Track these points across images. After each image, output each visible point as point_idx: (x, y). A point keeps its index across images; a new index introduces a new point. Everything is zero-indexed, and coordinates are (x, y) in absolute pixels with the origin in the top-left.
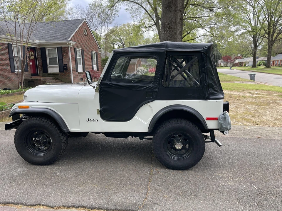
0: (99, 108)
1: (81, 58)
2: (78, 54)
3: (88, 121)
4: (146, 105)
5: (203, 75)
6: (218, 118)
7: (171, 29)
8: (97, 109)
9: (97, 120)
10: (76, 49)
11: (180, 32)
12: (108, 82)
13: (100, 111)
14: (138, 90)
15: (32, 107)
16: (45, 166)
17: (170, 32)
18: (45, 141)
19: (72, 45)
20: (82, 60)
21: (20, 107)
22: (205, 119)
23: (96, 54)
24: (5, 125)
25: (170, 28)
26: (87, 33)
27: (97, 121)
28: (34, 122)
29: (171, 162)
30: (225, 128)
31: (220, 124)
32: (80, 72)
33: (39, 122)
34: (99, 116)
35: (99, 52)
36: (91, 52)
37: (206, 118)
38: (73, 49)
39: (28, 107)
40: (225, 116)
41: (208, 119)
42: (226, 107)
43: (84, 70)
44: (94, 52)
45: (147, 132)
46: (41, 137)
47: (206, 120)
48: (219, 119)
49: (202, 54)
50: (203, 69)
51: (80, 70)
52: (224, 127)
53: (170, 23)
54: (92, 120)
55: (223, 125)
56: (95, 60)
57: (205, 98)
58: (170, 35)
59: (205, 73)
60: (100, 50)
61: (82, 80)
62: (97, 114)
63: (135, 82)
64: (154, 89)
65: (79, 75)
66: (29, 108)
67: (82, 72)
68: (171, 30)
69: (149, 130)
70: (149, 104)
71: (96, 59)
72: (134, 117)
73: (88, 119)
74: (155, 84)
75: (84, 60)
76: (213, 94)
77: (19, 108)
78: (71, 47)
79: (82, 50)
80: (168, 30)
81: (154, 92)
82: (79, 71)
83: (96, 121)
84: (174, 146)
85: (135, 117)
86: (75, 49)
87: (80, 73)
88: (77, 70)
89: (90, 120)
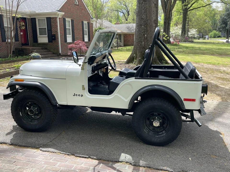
1: (71, 28)
3: (75, 95)
6: (195, 99)
8: (82, 85)
9: (82, 95)
15: (26, 80)
17: (144, 4)
21: (16, 80)
22: (183, 100)
23: (88, 24)
24: (4, 95)
26: (78, 2)
33: (32, 94)
35: (91, 22)
36: (83, 22)
37: (184, 99)
38: (62, 20)
39: (23, 80)
41: (186, 100)
43: (74, 40)
44: (85, 22)
45: (128, 109)
47: (184, 100)
51: (69, 40)
56: (86, 30)
65: (68, 45)
66: (23, 81)
67: (71, 42)
69: (129, 107)
73: (75, 94)
75: (73, 30)
79: (72, 20)
82: (68, 42)
83: (81, 96)
85: (117, 94)
86: (64, 20)
88: (65, 41)
89: (76, 95)
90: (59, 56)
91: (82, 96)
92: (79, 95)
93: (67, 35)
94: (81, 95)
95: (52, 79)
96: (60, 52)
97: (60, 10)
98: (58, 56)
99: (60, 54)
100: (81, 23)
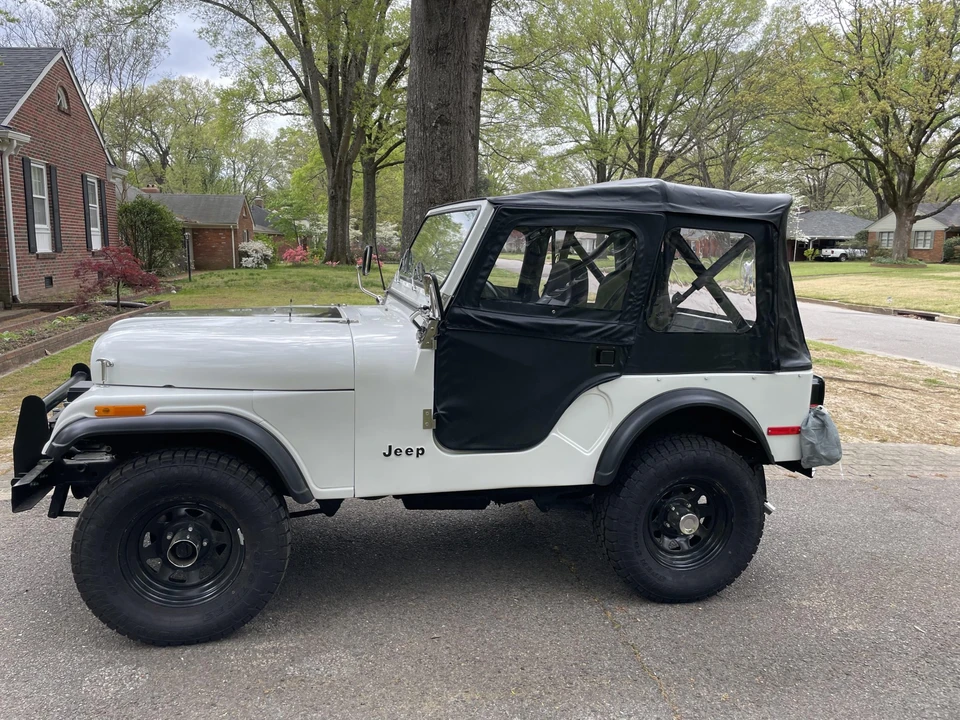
0: (430, 406)
1: (46, 197)
2: (35, 180)
3: (390, 454)
4: (594, 390)
5: (768, 294)
6: (800, 428)
7: (447, 124)
8: (425, 411)
9: (422, 449)
10: (30, 162)
11: (473, 138)
12: (471, 313)
13: (437, 417)
14: (571, 339)
15: (161, 409)
16: (209, 647)
17: (441, 133)
18: (205, 544)
19: (18, 147)
20: (52, 207)
21: (104, 411)
22: (765, 433)
23: (100, 186)
25: (441, 121)
26: (68, 102)
27: (421, 452)
28: (175, 470)
29: (665, 578)
30: (825, 457)
31: (808, 446)
32: (44, 254)
33: (195, 470)
34: (430, 433)
35: (112, 180)
36: (83, 177)
37: (769, 429)
38: (18, 163)
39: (138, 410)
40: (823, 421)
41: (774, 431)
42: (818, 394)
43: (59, 246)
44: (92, 179)
45: (591, 482)
46: (190, 529)
47: (769, 434)
48: (807, 431)
49: (767, 230)
50: (769, 274)
51: (44, 245)
52: (823, 453)
53: (442, 105)
54: (404, 451)
55: (818, 448)
56: (95, 207)
57: (770, 366)
58: (443, 146)
59: (772, 287)
60: (114, 170)
61: (51, 284)
62: (425, 427)
63: (561, 312)
64: (624, 336)
65: (39, 265)
66: (143, 414)
67: (49, 254)
68: (445, 127)
69: (597, 478)
70: (603, 387)
71: (97, 206)
72: (553, 434)
73: (390, 447)
74: (626, 321)
75: (56, 207)
76: (789, 354)
77: (96, 414)
78: (13, 153)
79: (49, 167)
80: (436, 127)
81: (623, 347)
82: (40, 250)
83: (418, 454)
84: (668, 526)
85: (555, 434)
86: (25, 163)
87: (45, 257)
88: (32, 246)
89: (398, 452)
90: (10, 309)
91: (420, 452)
92: (409, 452)
93: (36, 226)
94: (418, 450)
95: (287, 398)
96: (17, 292)
97: (12, 124)
98: (6, 308)
99: (15, 299)
100: (79, 181)
